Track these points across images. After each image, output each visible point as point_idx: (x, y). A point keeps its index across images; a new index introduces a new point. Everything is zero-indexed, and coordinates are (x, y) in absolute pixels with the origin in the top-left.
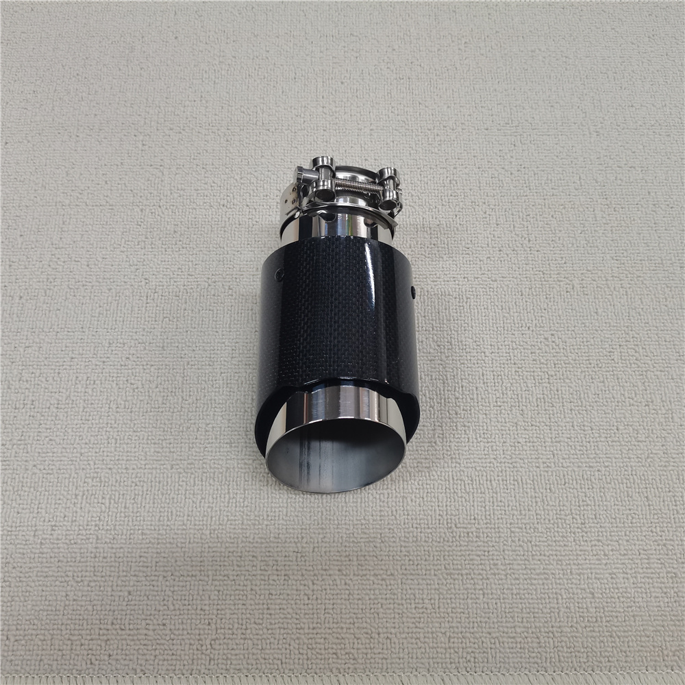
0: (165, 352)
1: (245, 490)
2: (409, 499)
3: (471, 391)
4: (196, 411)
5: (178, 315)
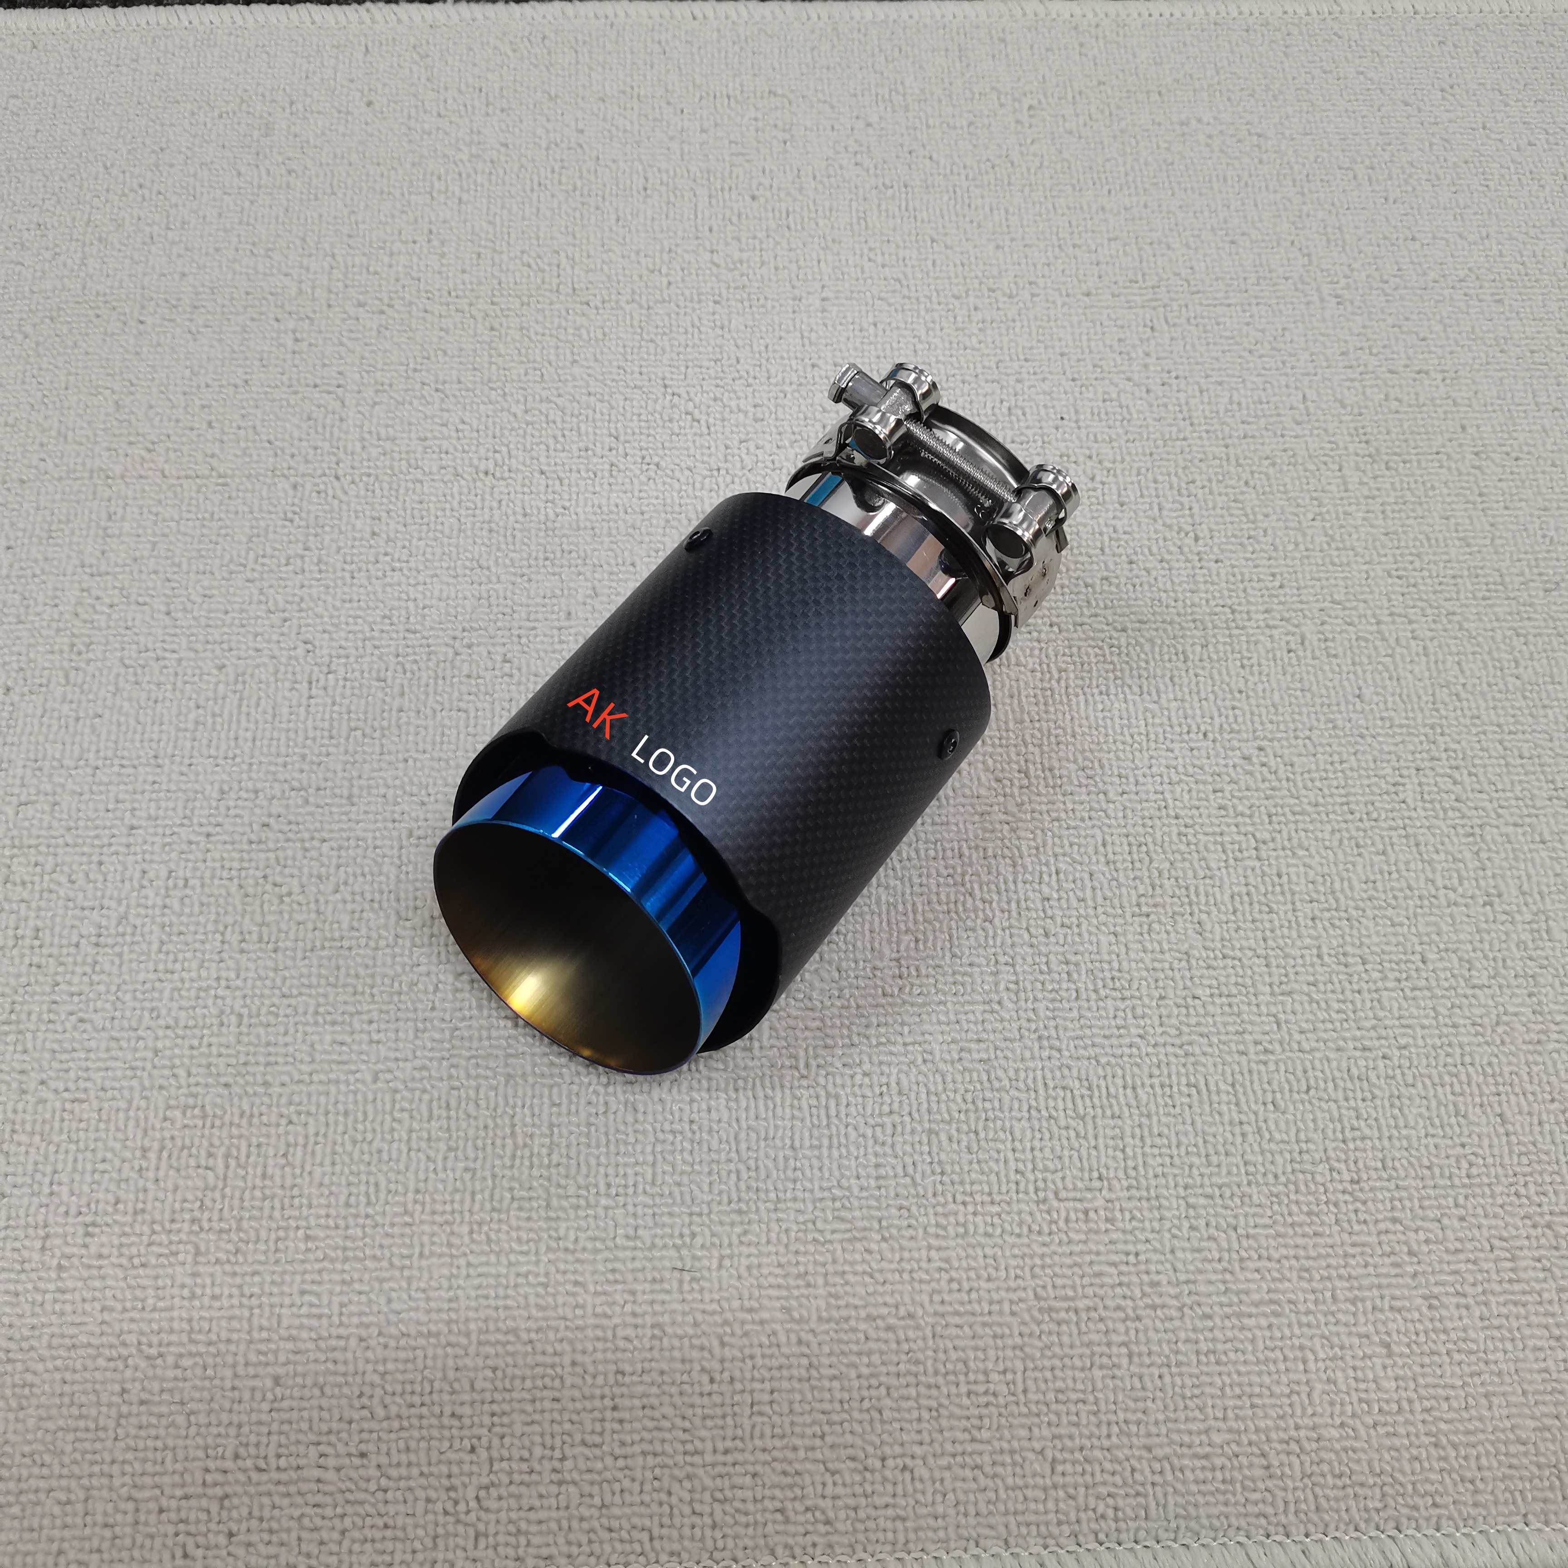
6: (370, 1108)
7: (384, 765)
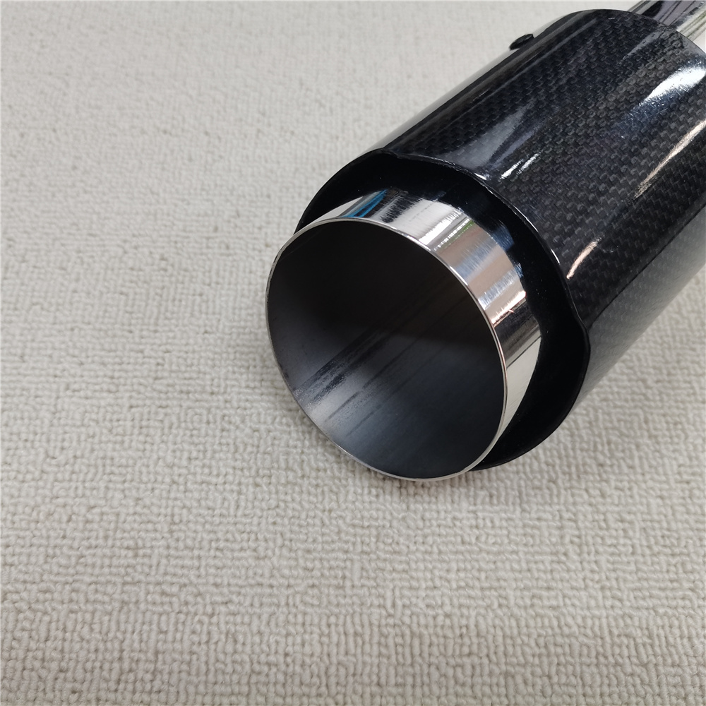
0: (24, 365)
1: (157, 653)
2: (519, 679)
3: (627, 453)
4: (70, 480)
5: (60, 301)
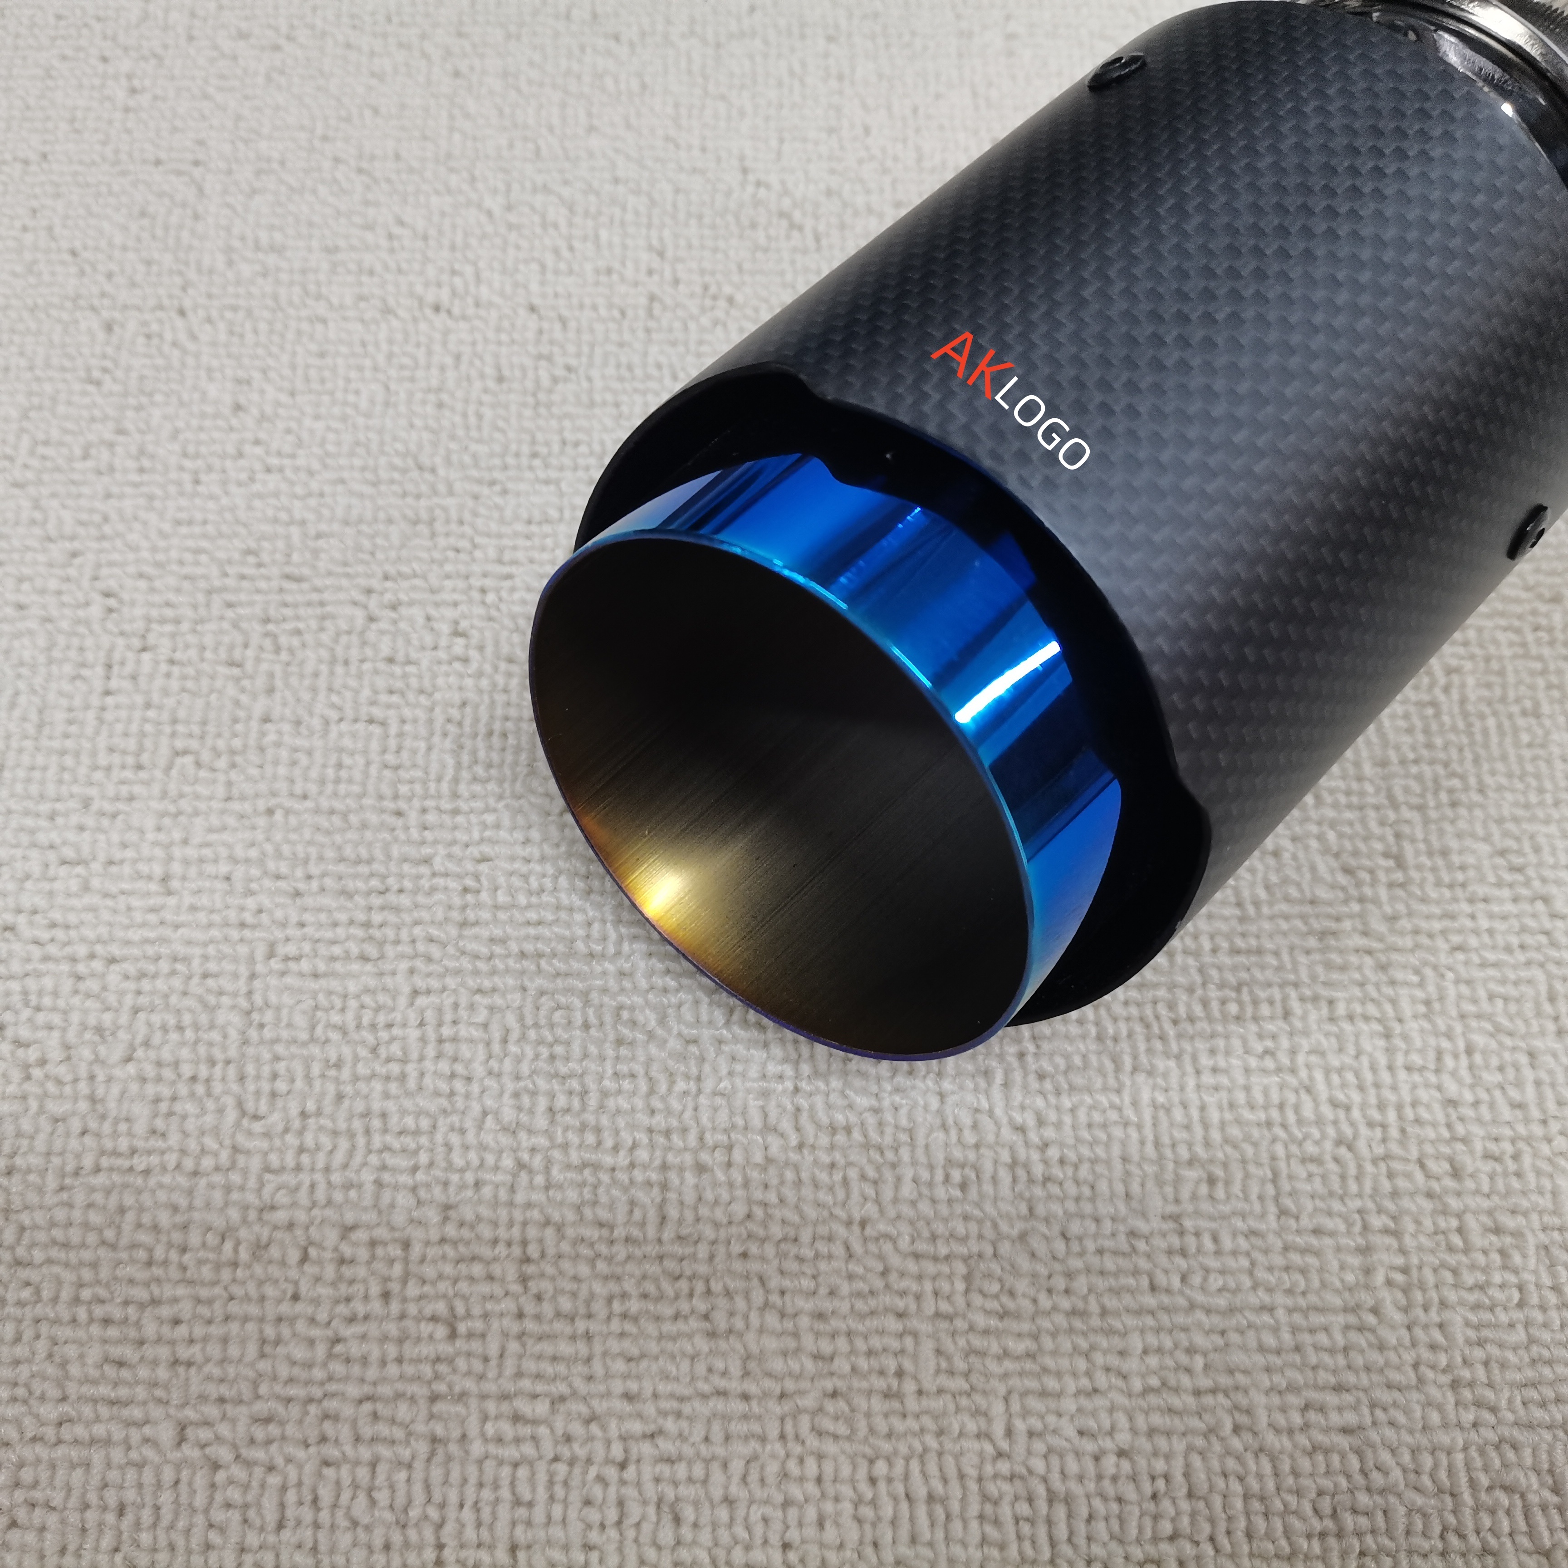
6: (166, 1498)
7: (231, 821)
